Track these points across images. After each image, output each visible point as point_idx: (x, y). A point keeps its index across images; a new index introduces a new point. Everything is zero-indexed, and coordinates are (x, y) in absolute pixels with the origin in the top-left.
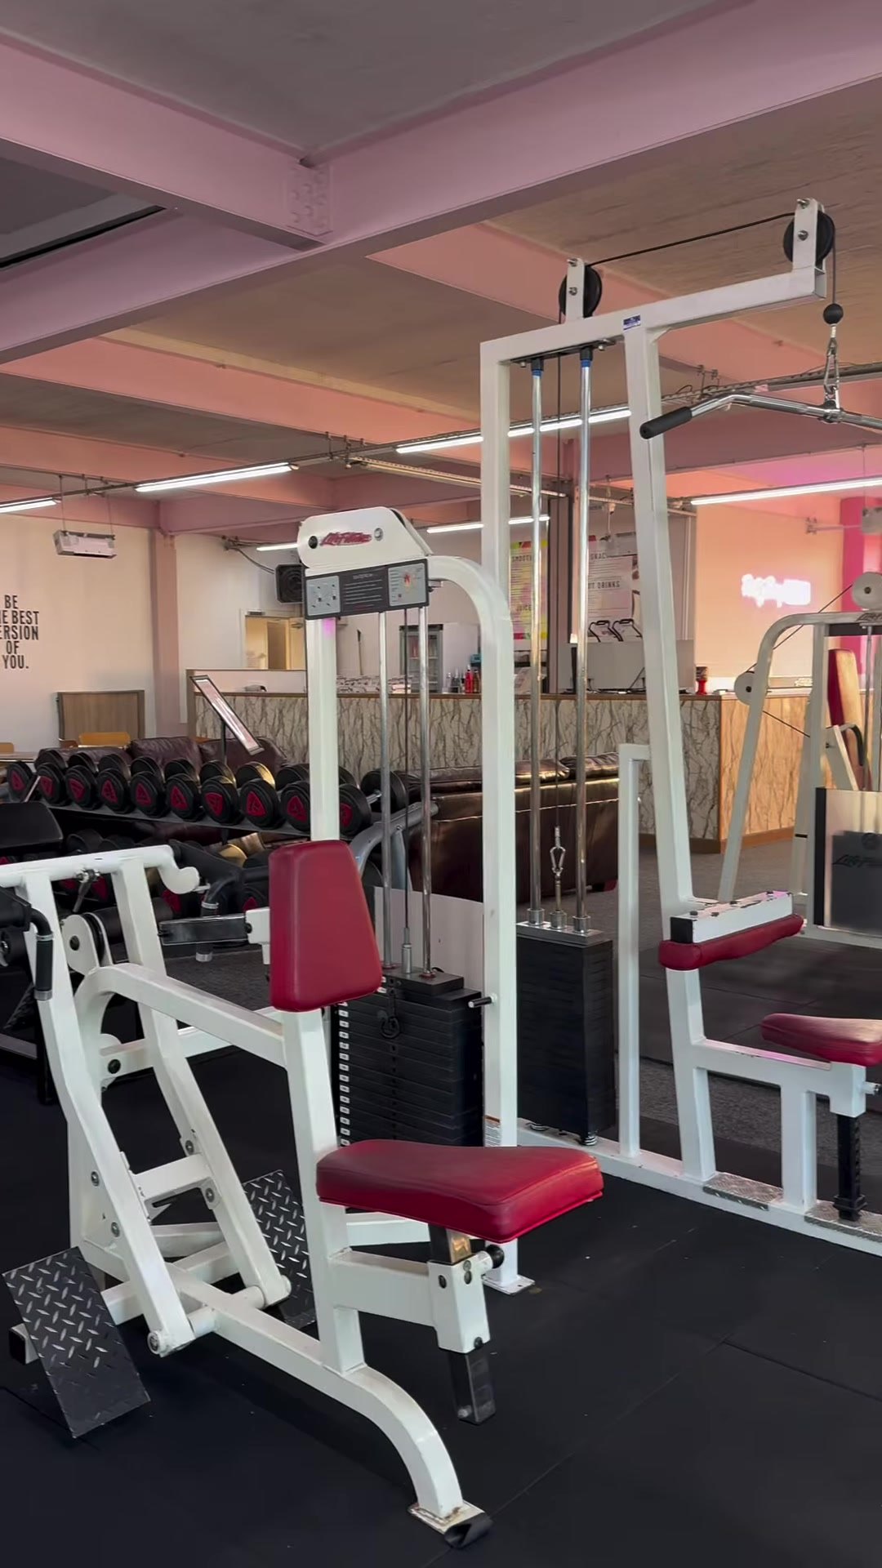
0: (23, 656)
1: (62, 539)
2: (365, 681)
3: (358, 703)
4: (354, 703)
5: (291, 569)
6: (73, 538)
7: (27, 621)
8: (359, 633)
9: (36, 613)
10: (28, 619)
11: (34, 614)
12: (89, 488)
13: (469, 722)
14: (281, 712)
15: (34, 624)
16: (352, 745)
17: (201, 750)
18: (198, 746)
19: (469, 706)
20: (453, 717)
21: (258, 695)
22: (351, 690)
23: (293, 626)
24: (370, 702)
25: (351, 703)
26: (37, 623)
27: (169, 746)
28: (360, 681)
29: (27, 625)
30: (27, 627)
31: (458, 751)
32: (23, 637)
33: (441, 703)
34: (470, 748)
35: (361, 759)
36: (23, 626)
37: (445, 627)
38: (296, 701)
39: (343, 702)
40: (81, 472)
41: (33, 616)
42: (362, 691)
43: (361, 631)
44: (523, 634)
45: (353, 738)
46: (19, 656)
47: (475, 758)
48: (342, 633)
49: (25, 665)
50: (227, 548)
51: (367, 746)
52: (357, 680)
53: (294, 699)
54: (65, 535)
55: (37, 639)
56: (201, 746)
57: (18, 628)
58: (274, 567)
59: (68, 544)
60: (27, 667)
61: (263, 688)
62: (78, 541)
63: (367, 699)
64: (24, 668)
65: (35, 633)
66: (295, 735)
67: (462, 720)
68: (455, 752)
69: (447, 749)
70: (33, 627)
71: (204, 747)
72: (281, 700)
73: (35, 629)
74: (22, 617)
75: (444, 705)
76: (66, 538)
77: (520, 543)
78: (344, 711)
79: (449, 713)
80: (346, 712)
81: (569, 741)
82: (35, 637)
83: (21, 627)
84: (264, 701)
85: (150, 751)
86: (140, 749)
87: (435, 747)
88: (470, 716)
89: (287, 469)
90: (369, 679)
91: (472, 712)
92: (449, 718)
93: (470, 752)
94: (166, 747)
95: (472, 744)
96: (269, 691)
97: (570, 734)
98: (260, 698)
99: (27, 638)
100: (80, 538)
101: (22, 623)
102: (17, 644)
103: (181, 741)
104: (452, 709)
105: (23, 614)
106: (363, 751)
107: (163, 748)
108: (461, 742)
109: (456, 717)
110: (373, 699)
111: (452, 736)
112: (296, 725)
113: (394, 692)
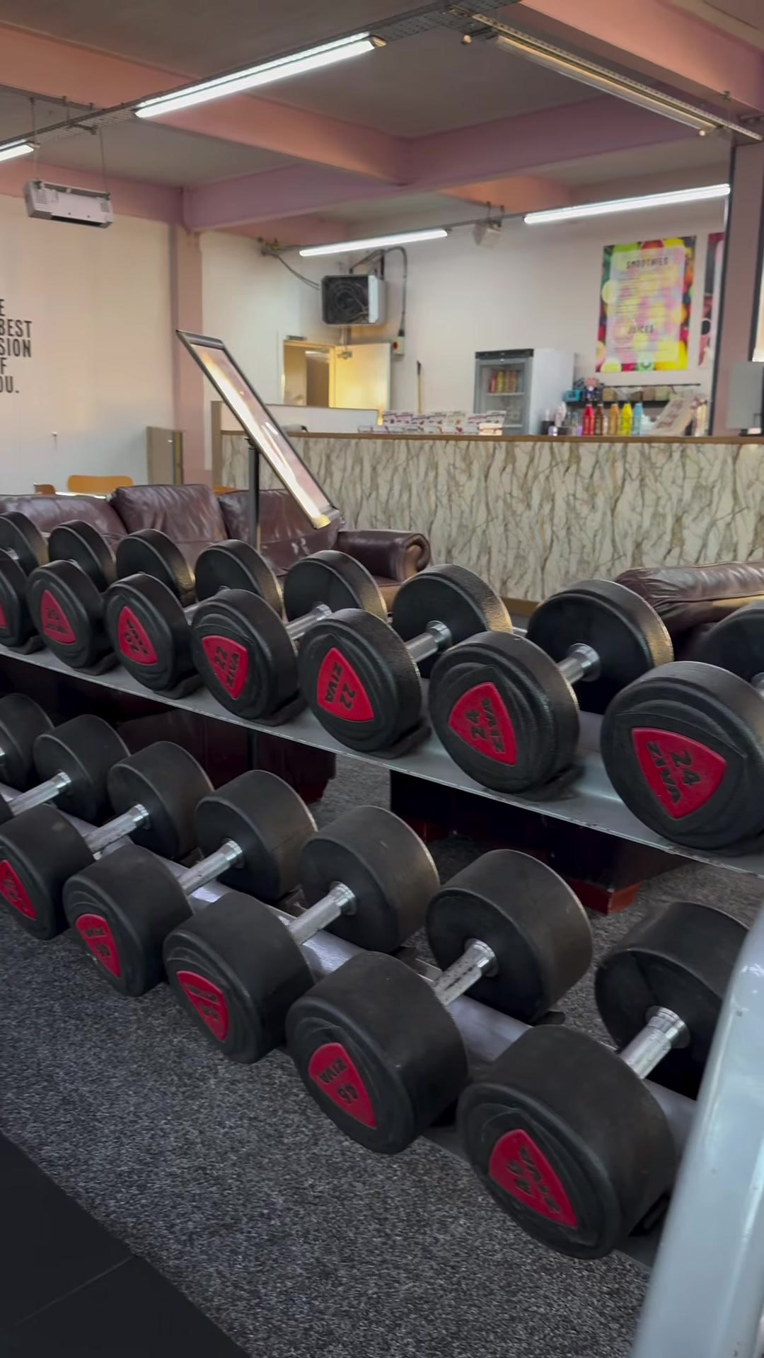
0: (11, 378)
1: (33, 193)
2: (438, 419)
3: (431, 447)
4: (427, 447)
5: (340, 282)
6: (50, 193)
7: (17, 332)
8: (419, 365)
9: (28, 322)
10: (17, 329)
11: (25, 324)
12: (72, 118)
13: (592, 476)
14: (328, 457)
15: (25, 337)
16: (420, 503)
17: (222, 506)
18: (218, 499)
19: (592, 453)
20: (568, 468)
21: (298, 435)
22: (422, 429)
23: (339, 356)
24: (448, 446)
25: (421, 448)
26: (29, 336)
27: (173, 497)
28: (431, 419)
29: (17, 338)
30: (16, 340)
31: (572, 516)
32: (12, 352)
33: (551, 448)
34: (590, 511)
35: (432, 523)
36: (12, 339)
37: (536, 353)
38: (349, 443)
39: (411, 446)
40: (59, 95)
41: (24, 326)
42: (436, 432)
43: (421, 362)
44: (635, 364)
45: (423, 494)
46: (6, 377)
47: (596, 528)
48: (398, 365)
49: (15, 389)
50: (264, 253)
51: (442, 506)
52: (428, 418)
53: (345, 440)
54: (39, 188)
55: (30, 356)
56: (222, 499)
57: (6, 341)
58: (318, 280)
59: (43, 200)
60: (17, 392)
61: (304, 428)
62: (57, 197)
63: (444, 442)
64: (14, 393)
65: (27, 348)
66: (346, 488)
67: (581, 473)
68: (567, 519)
69: (555, 513)
70: (24, 341)
71: (227, 501)
72: (329, 443)
73: (27, 343)
74: (10, 327)
75: (556, 450)
76: (40, 191)
77: (639, 243)
78: (412, 458)
79: (562, 462)
80: (415, 459)
81: (752, 505)
82: (27, 354)
83: (8, 340)
84: (306, 443)
85: (146, 504)
86: (130, 501)
87: (539, 510)
88: (594, 468)
89: (367, 47)
90: (445, 416)
91: (597, 462)
92: (562, 469)
93: (589, 518)
94: (169, 498)
95: (593, 507)
96: (310, 430)
97: (753, 496)
98: (302, 439)
99: (17, 355)
100: (60, 194)
101: (11, 335)
102: (5, 362)
103: (192, 492)
104: (566, 456)
105: (12, 324)
106: (436, 511)
107: (166, 501)
108: (578, 504)
109: (573, 469)
110: (452, 443)
111: (565, 494)
112: (347, 475)
113: (482, 434)
